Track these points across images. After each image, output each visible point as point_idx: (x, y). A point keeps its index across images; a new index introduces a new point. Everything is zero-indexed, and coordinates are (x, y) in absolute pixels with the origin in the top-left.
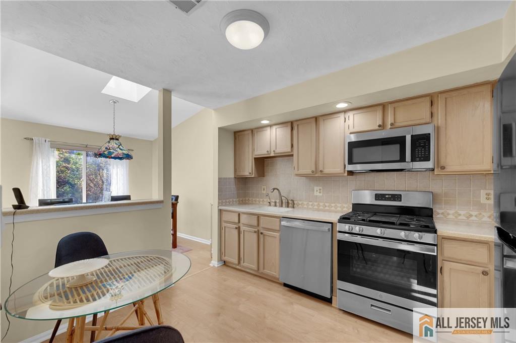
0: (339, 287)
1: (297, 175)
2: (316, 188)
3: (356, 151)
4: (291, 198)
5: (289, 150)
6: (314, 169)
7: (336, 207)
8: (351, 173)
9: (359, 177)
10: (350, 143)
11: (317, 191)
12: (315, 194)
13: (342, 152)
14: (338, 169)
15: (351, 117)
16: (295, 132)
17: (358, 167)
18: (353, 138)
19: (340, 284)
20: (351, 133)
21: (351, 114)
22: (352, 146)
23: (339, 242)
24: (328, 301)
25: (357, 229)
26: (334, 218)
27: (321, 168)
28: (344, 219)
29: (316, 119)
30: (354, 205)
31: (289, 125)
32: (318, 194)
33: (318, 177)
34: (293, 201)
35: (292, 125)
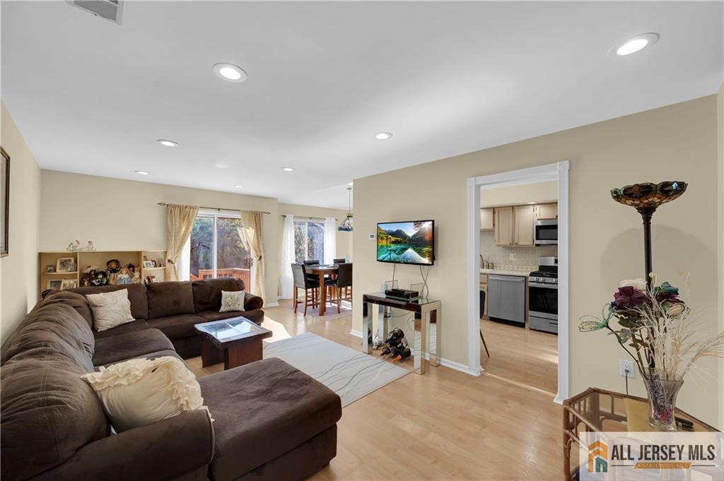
0: (529, 314)
1: (498, 245)
2: (511, 255)
3: (541, 231)
4: (490, 261)
5: (491, 227)
6: (511, 242)
7: (527, 268)
8: (537, 245)
9: (543, 248)
10: (537, 227)
11: (512, 257)
12: (511, 259)
13: (532, 232)
14: (529, 242)
15: (538, 209)
16: (496, 215)
17: (544, 242)
18: (540, 223)
19: (531, 313)
20: (538, 220)
21: (538, 207)
22: (538, 228)
23: (530, 288)
24: (522, 325)
25: (541, 279)
26: (527, 274)
27: (516, 242)
28: (532, 274)
29: (513, 207)
30: (540, 267)
31: (492, 210)
32: (512, 259)
33: (513, 247)
34: (492, 264)
35: (494, 210)
